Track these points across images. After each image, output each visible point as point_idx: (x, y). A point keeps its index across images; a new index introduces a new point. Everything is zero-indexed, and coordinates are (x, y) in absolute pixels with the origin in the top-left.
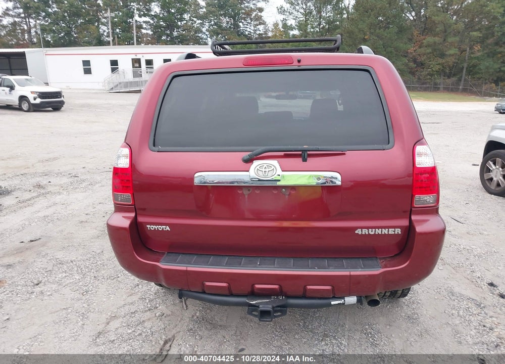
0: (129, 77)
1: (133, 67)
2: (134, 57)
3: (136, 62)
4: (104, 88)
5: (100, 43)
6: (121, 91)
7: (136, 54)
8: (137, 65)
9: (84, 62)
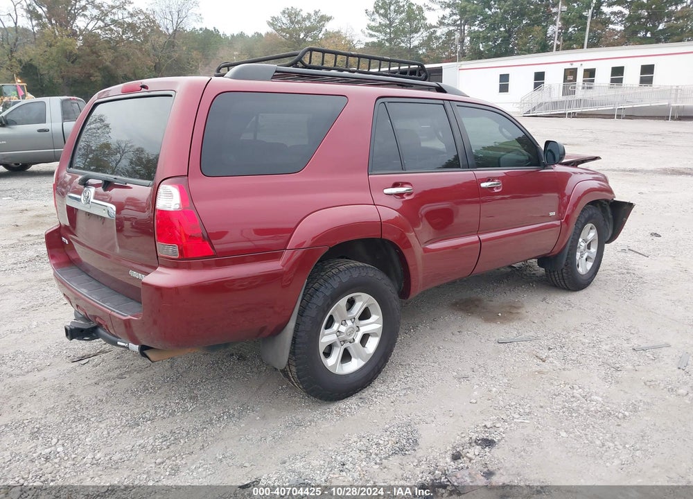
0: (557, 95)
1: (565, 79)
2: (568, 66)
3: (570, 74)
4: (519, 110)
5: (544, 48)
6: (539, 114)
7: (571, 62)
8: (570, 78)
9: (502, 76)
